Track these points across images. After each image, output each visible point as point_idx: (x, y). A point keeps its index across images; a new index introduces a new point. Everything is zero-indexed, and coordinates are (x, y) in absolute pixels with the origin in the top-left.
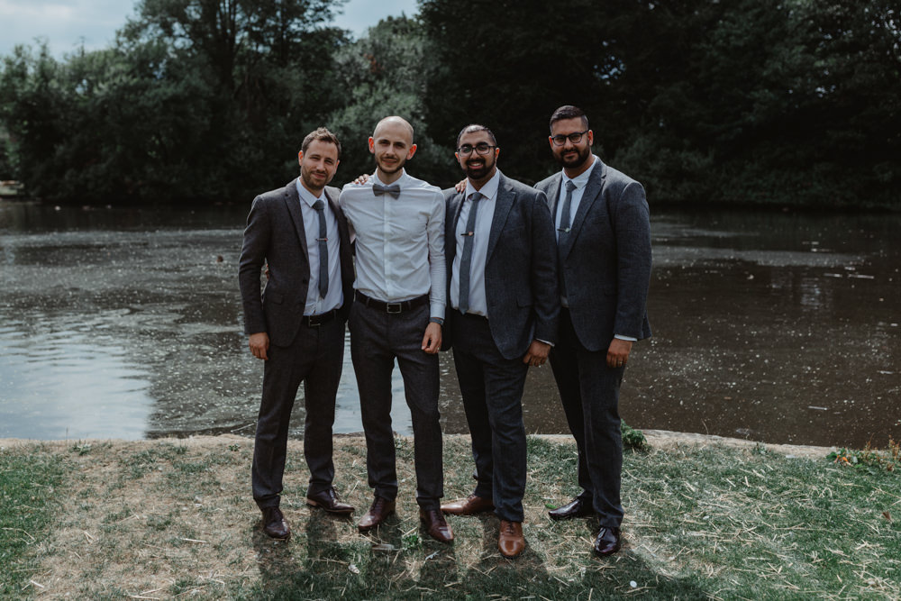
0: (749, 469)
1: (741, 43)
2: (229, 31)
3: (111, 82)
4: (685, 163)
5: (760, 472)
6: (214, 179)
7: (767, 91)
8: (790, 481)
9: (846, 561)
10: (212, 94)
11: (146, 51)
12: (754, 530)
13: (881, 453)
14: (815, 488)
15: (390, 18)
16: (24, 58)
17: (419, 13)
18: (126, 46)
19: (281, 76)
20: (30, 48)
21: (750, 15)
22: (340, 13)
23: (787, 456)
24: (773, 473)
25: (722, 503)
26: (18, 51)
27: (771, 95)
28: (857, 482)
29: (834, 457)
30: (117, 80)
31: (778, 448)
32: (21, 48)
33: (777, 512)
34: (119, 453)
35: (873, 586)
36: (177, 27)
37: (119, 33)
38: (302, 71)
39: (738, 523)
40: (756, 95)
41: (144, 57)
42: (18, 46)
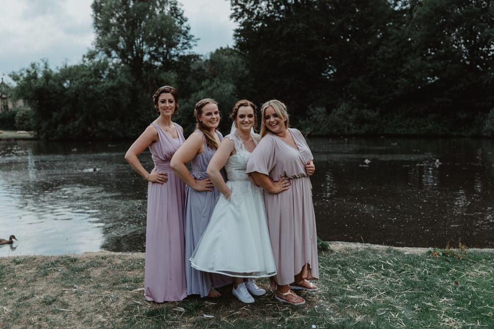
0: (385, 261)
1: (390, 56)
2: (140, 55)
3: (80, 80)
4: (366, 115)
5: (390, 262)
6: (133, 127)
7: (404, 79)
8: (406, 266)
9: (433, 309)
10: (131, 86)
11: (98, 65)
12: (384, 294)
13: (455, 250)
14: (419, 269)
15: (221, 48)
16: (36, 69)
17: (235, 45)
18: (88, 62)
19: (166, 76)
20: (39, 64)
21: (394, 42)
22: (196, 45)
23: (405, 253)
24: (397, 263)
25: (369, 279)
26: (33, 66)
27: (406, 81)
28: (442, 266)
29: (430, 252)
30: (83, 79)
31: (401, 249)
32: (34, 65)
33: (398, 283)
34: (39, 263)
35: (448, 323)
36: (114, 53)
37: (84, 56)
38: (176, 73)
39: (376, 290)
40: (399, 81)
41: (97, 68)
42: (33, 63)
